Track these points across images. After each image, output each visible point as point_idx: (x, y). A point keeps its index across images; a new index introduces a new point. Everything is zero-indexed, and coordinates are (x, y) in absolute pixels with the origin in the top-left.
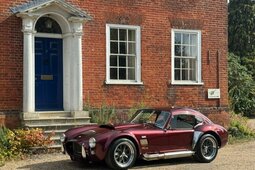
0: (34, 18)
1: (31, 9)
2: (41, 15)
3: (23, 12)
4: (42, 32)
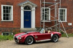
0: (23, 6)
1: (22, 4)
2: (25, 6)
3: (20, 5)
4: (26, 9)
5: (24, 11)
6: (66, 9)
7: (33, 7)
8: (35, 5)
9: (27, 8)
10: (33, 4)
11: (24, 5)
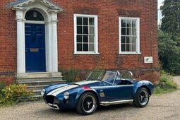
1: (21, 4)
3: (15, 7)
4: (30, 20)
5: (26, 24)
6: (138, 20)
7: (50, 13)
8: (56, 8)
9: (35, 16)
10: (51, 5)
11: (24, 5)
